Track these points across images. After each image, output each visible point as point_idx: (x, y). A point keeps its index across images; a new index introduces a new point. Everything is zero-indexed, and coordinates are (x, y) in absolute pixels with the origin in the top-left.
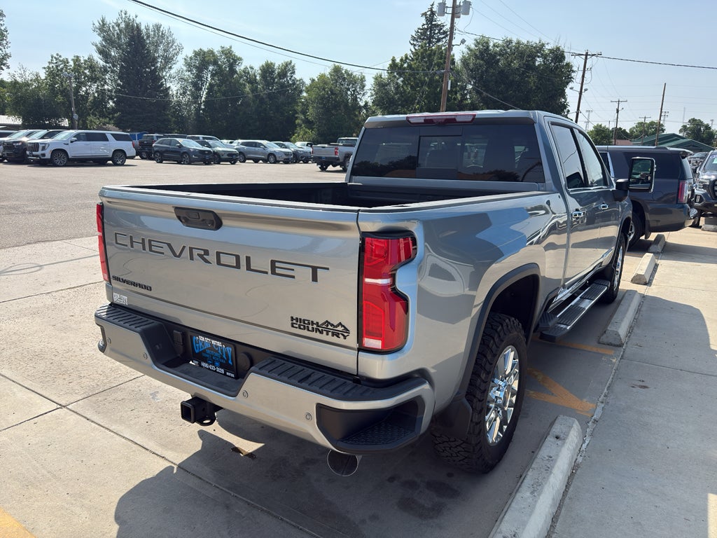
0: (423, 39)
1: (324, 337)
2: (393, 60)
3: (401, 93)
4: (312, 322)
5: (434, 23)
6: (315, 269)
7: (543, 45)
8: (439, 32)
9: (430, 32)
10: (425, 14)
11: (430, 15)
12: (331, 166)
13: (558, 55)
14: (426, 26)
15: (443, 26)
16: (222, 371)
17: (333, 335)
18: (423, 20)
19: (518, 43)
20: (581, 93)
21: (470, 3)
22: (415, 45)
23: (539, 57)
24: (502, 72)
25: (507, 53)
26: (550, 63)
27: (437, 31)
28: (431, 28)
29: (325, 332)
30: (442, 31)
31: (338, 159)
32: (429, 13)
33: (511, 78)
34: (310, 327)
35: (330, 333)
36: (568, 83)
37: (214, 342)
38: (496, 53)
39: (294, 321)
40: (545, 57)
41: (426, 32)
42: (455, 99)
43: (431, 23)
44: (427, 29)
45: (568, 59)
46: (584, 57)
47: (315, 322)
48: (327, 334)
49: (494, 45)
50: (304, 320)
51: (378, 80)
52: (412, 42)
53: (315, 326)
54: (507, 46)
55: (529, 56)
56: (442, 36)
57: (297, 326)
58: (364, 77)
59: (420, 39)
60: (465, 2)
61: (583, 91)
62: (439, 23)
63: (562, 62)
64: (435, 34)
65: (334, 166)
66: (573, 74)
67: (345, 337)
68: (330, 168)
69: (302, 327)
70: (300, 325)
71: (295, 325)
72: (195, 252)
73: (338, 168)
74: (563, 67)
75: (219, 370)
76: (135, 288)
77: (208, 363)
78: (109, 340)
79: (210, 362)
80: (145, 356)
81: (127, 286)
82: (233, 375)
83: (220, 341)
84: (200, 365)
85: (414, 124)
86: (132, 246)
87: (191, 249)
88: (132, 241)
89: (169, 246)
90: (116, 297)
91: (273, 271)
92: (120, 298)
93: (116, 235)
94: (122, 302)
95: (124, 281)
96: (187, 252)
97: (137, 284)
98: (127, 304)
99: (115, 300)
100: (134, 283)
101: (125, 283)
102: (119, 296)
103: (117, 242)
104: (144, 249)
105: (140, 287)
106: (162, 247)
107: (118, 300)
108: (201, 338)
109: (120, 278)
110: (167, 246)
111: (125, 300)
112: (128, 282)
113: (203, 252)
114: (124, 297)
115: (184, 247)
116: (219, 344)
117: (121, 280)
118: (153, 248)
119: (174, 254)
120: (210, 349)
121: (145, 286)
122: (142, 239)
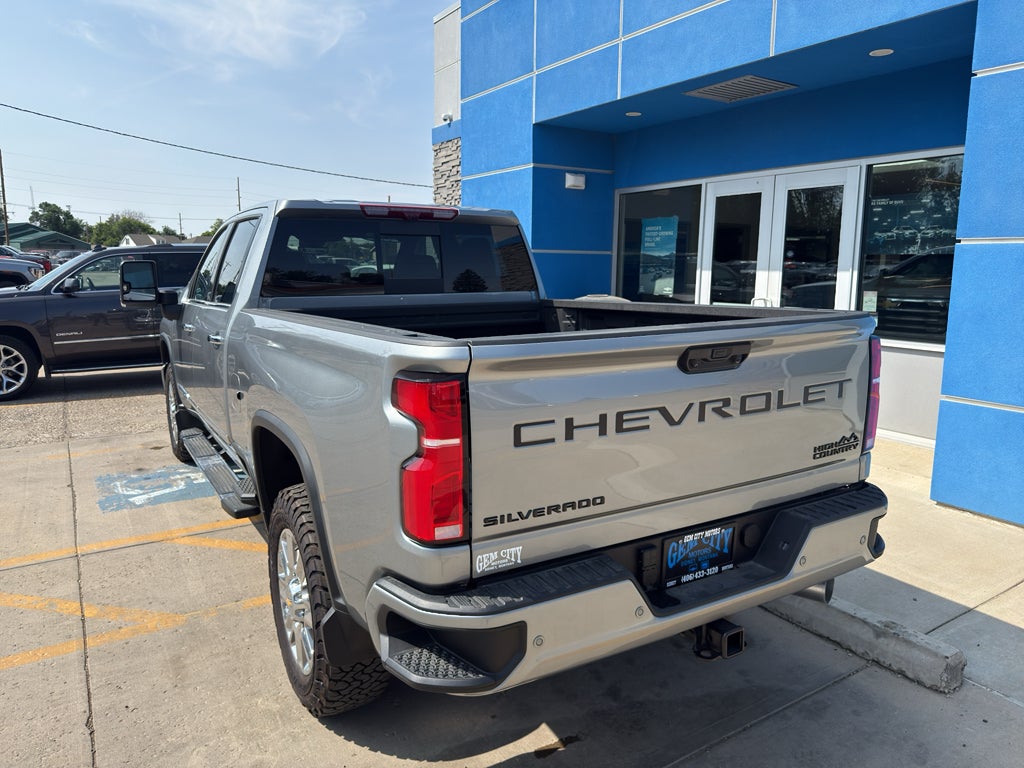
16: (716, 570)
29: (841, 450)
34: (830, 451)
35: (845, 449)
37: (708, 533)
39: (817, 452)
48: (843, 451)
50: (825, 446)
53: (834, 447)
57: (819, 456)
67: (855, 447)
69: (823, 455)
70: (821, 454)
71: (816, 456)
72: (708, 408)
75: (710, 571)
76: (555, 517)
77: (692, 572)
78: (539, 641)
79: (693, 569)
80: (639, 611)
81: (532, 521)
82: (731, 566)
83: (718, 527)
84: (679, 583)
85: (370, 216)
86: (569, 436)
87: (702, 405)
88: (570, 428)
89: (664, 412)
90: (485, 561)
91: (806, 401)
92: (500, 558)
93: (517, 429)
94: (504, 564)
95: (525, 515)
96: (695, 411)
97: (565, 506)
98: (519, 561)
99: (479, 571)
100: (556, 508)
101: (527, 517)
102: (494, 556)
103: (518, 442)
104: (603, 432)
105: (574, 508)
106: (647, 418)
107: (490, 566)
108: (689, 538)
109: (510, 515)
110: (657, 413)
111: (516, 555)
112: (538, 513)
113: (720, 404)
114: (513, 549)
115: (691, 405)
116: (716, 531)
117: (515, 516)
118: (626, 425)
119: (671, 421)
120: (695, 549)
121: (588, 501)
122: (601, 416)
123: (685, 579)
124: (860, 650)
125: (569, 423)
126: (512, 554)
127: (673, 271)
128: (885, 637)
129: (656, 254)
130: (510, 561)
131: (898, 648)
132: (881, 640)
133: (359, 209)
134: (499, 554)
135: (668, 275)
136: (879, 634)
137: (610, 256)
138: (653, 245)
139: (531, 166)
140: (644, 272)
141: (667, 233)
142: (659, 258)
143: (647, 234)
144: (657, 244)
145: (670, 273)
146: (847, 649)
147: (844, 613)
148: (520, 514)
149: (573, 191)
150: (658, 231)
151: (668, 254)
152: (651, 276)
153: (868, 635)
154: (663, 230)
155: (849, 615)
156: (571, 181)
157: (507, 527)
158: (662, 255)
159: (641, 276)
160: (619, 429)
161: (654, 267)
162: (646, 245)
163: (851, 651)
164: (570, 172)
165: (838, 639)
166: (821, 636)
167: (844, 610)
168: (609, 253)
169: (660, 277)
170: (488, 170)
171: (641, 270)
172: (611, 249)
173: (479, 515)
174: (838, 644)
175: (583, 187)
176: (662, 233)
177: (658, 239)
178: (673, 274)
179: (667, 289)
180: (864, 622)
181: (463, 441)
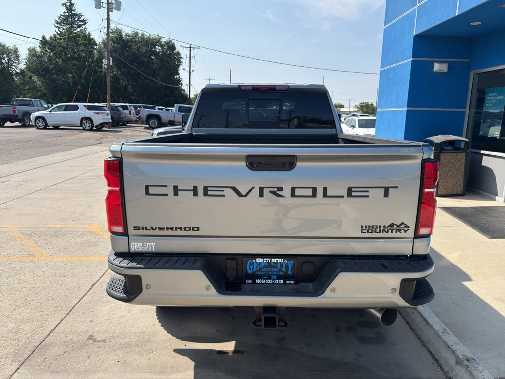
0: (66, 24)
1: (389, 235)
2: (44, 38)
3: (54, 64)
4: (380, 226)
5: (73, 12)
6: (386, 189)
7: (160, 38)
8: (79, 20)
9: (71, 19)
10: (64, 5)
11: (69, 6)
12: (9, 122)
13: (171, 47)
14: (67, 14)
15: (82, 16)
16: (282, 281)
17: (396, 232)
18: (64, 9)
19: (143, 34)
20: (190, 73)
21: (120, 3)
22: (59, 28)
23: (158, 46)
24: (134, 54)
25: (135, 41)
26: (167, 51)
27: (77, 19)
28: (71, 16)
29: (390, 231)
30: (81, 19)
31: (17, 116)
32: (68, 4)
33: (142, 59)
34: (378, 230)
35: (394, 231)
36: (179, 65)
37: (274, 260)
38: (128, 40)
39: (364, 228)
40: (162, 46)
41: (68, 19)
42: (101, 71)
43: (71, 12)
44: (68, 16)
45: (178, 49)
46: (189, 49)
47: (382, 226)
48: (392, 232)
49: (126, 35)
50: (373, 226)
51: (32, 52)
52: (56, 25)
53: (382, 229)
54: (136, 36)
55: (152, 45)
56: (81, 23)
57: (366, 231)
58: (17, 49)
59: (64, 23)
60: (116, 1)
61: (191, 71)
62: (78, 13)
63: (174, 51)
64: (75, 21)
65: (12, 122)
66: (182, 60)
67: (406, 232)
68: (8, 124)
69: (370, 231)
70: (368, 231)
71: (364, 231)
72: (266, 191)
73: (17, 124)
74: (175, 54)
75: (276, 281)
76: (170, 233)
77: (264, 279)
78: (148, 287)
79: (265, 278)
80: (207, 288)
81: (157, 232)
82: (293, 282)
83: (281, 258)
84: (254, 282)
85: (244, 90)
86: (176, 194)
87: (262, 189)
88: (176, 191)
89: (234, 189)
90: (136, 246)
91: (349, 195)
92: (143, 246)
93: (147, 187)
94: (145, 249)
95: (154, 228)
96: (256, 191)
97: (176, 229)
98: (154, 250)
99: (133, 250)
100: (172, 229)
101: (155, 230)
102: (140, 244)
103: (148, 193)
104: (195, 194)
105: (181, 230)
106: (224, 191)
107: (138, 248)
108: (259, 260)
109: (146, 227)
110: (230, 189)
111: (152, 247)
112: (161, 229)
113: (276, 189)
114: (150, 244)
115: (253, 188)
116: (280, 260)
117: (149, 228)
118: (209, 193)
119: (239, 195)
120: (265, 267)
121: (190, 228)
122: (194, 186)
123: (258, 281)
124: (446, 369)
125: (175, 188)
126: (150, 246)
127: (501, 122)
128: (460, 366)
129: (492, 111)
130: (148, 249)
131: (464, 375)
132: (458, 367)
133: (237, 87)
134: (142, 244)
135: (498, 124)
136: (458, 362)
137: (465, 112)
138: (491, 105)
139: (411, 59)
140: (484, 122)
141: (500, 97)
142: (493, 113)
143: (488, 98)
144: (493, 104)
145: (499, 123)
146: (440, 366)
147: (446, 343)
148: (152, 228)
149: (439, 73)
150: (495, 96)
151: (499, 111)
152: (488, 124)
153: (452, 361)
154: (497, 96)
155: (448, 345)
156: (437, 67)
157: (145, 232)
158: (496, 111)
159: (481, 124)
160: (206, 194)
161: (489, 119)
162: (487, 105)
163: (442, 368)
164: (437, 62)
165: (437, 358)
166: (431, 353)
167: (447, 342)
168: (463, 110)
169: (493, 125)
170: (392, 64)
171: (482, 121)
172: (465, 108)
173: (131, 224)
174: (437, 360)
175: (446, 70)
176: (497, 98)
177: (494, 101)
178: (501, 124)
179: (496, 133)
180: (453, 352)
181: (120, 189)
